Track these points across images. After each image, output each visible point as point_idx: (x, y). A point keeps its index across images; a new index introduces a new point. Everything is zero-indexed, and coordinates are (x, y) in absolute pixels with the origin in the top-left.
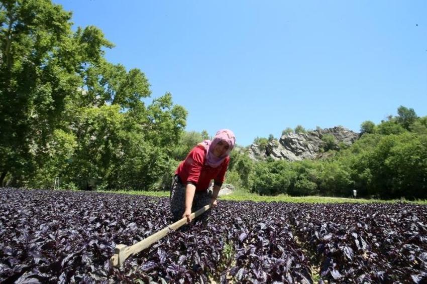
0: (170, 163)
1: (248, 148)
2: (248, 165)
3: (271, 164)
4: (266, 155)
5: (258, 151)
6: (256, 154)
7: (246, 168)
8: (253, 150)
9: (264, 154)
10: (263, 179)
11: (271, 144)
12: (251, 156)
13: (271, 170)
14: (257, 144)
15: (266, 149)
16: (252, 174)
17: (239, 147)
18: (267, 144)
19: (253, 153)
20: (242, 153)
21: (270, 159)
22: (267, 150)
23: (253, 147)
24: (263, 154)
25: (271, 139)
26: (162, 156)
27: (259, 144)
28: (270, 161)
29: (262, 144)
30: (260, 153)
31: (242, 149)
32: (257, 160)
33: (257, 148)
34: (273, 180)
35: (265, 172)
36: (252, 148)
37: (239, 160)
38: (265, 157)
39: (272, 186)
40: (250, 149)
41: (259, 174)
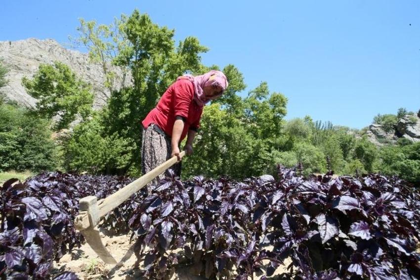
0: (273, 154)
1: (365, 130)
2: (371, 151)
3: (407, 148)
4: (396, 137)
5: (382, 132)
6: (379, 137)
7: (368, 155)
8: (374, 132)
9: (393, 135)
10: (395, 168)
11: (403, 121)
12: (373, 140)
13: (408, 156)
14: (379, 124)
15: (395, 128)
16: (377, 164)
17: (352, 130)
18: (395, 122)
19: (373, 136)
20: (358, 138)
21: (404, 141)
22: (396, 130)
23: (373, 128)
24: (391, 135)
25: (401, 114)
26: (264, 148)
27: (383, 122)
28: (405, 143)
29: (387, 123)
30: (385, 135)
31: (357, 132)
32: (382, 145)
33: (379, 129)
34: (414, 169)
35: (399, 159)
36: (371, 130)
37: (356, 146)
38: (394, 139)
39: (413, 178)
40: (368, 132)
41: (387, 162)
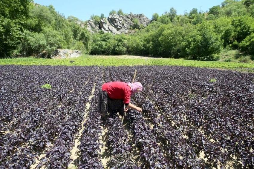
1: (86, 22)
2: (88, 36)
3: (102, 35)
4: (99, 29)
5: (94, 25)
6: (92, 27)
7: (86, 38)
8: (90, 24)
9: (98, 28)
10: (97, 45)
11: (102, 21)
12: (89, 29)
13: (102, 39)
14: (93, 20)
15: (99, 24)
16: (90, 42)
17: (80, 21)
18: (99, 21)
19: (90, 26)
20: (83, 27)
21: (102, 31)
22: (99, 25)
23: (90, 22)
24: (97, 28)
25: (102, 17)
27: (94, 20)
28: (102, 33)
29: (96, 20)
30: (95, 27)
31: (82, 23)
32: (93, 32)
33: (93, 23)
34: (104, 46)
35: (98, 41)
36: (89, 23)
37: (81, 32)
38: (98, 30)
39: (103, 50)
40: (88, 23)
41: (94, 41)
